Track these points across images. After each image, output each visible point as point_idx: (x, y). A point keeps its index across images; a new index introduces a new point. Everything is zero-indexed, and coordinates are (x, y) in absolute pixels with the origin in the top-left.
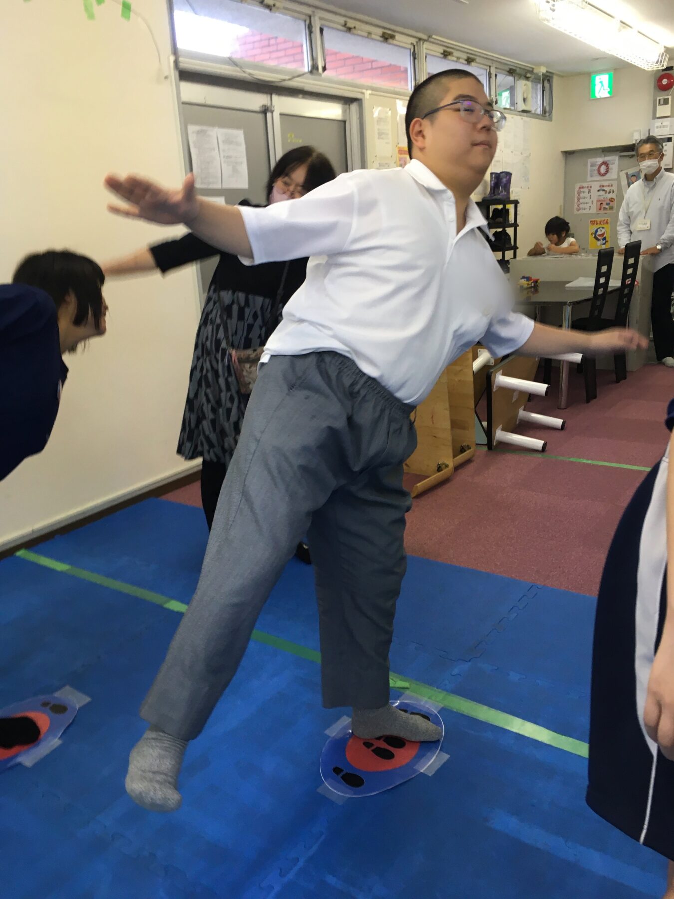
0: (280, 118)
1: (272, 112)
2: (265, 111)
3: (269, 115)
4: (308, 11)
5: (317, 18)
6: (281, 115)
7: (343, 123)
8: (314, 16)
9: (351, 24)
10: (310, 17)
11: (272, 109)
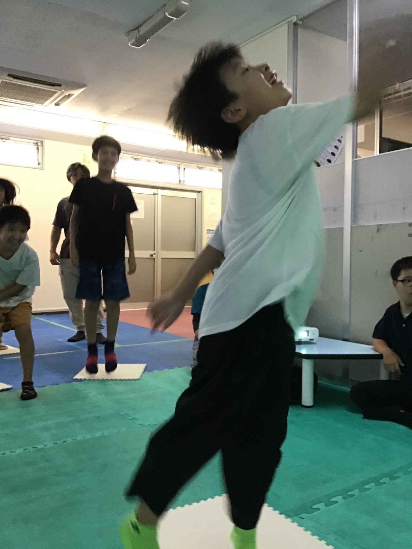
0: (162, 197)
1: (158, 195)
2: (155, 194)
3: (156, 196)
4: (179, 163)
5: (182, 165)
6: (162, 196)
7: (195, 199)
8: (181, 164)
9: (200, 166)
10: (180, 165)
11: (157, 193)
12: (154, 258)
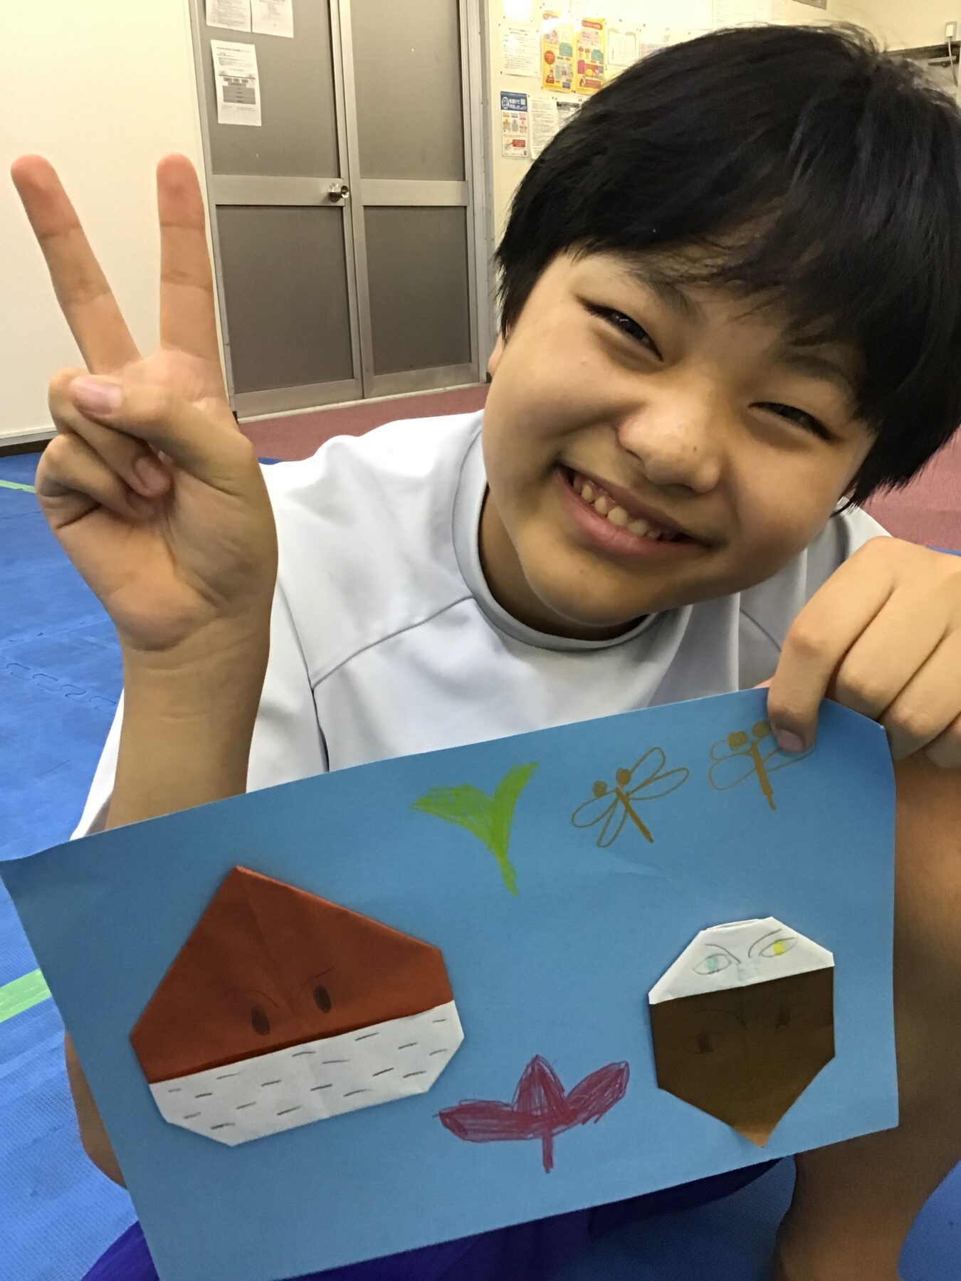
12: (341, 208)
